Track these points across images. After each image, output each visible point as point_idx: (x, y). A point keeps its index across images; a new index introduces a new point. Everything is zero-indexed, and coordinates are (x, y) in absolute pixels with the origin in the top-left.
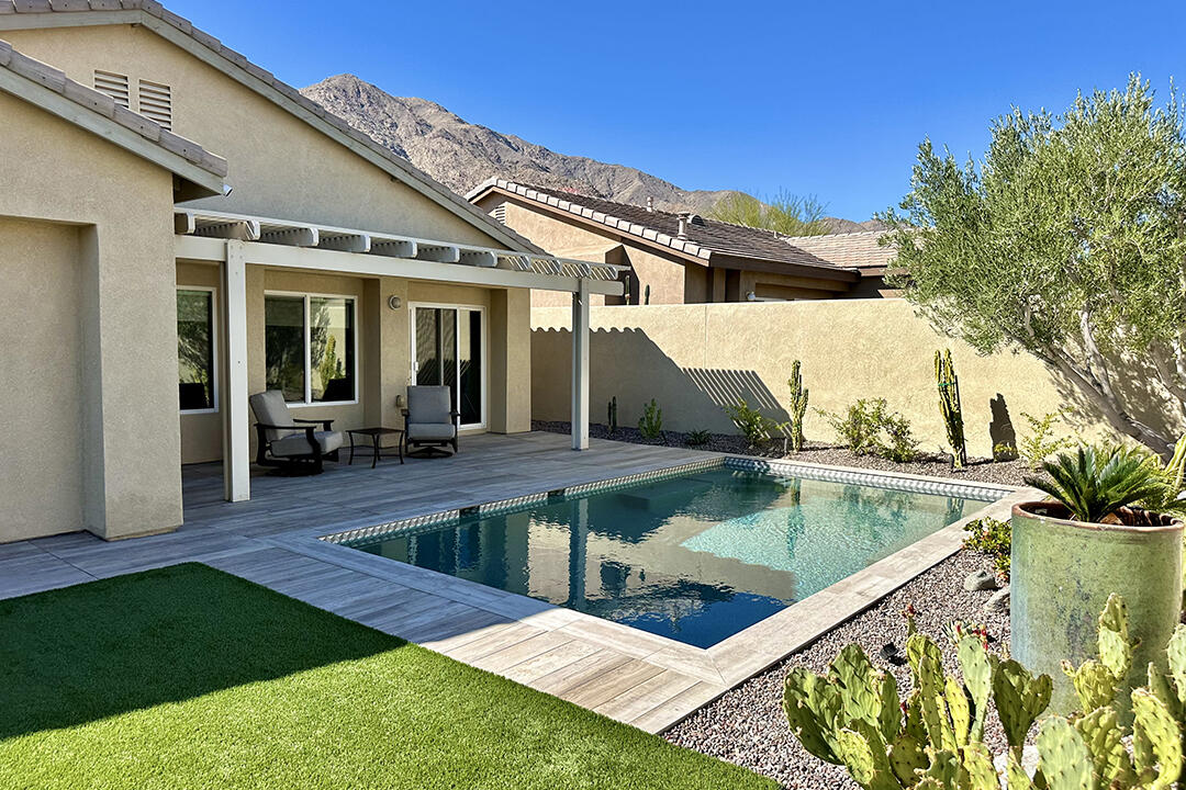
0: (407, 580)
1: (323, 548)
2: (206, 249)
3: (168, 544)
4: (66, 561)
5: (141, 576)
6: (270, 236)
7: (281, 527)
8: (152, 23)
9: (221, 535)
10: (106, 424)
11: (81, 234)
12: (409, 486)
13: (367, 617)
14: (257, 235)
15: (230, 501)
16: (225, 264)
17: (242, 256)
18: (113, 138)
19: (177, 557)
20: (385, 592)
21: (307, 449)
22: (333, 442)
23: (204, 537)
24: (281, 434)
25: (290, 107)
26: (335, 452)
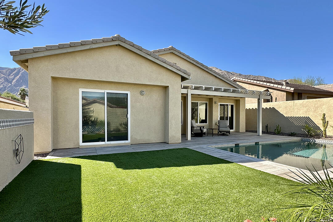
0: (229, 154)
1: (209, 148)
2: (184, 91)
3: (180, 145)
4: (163, 146)
5: (177, 149)
6: (196, 88)
7: (199, 144)
8: (174, 52)
9: (188, 144)
10: (169, 122)
11: (166, 88)
12: (222, 140)
13: (225, 159)
14: (193, 88)
15: (187, 140)
16: (187, 94)
17: (190, 92)
18: (173, 70)
19: (182, 147)
20: (225, 155)
21: (200, 132)
22: (205, 130)
23: (185, 145)
24: (195, 128)
25: (197, 65)
26: (205, 132)
